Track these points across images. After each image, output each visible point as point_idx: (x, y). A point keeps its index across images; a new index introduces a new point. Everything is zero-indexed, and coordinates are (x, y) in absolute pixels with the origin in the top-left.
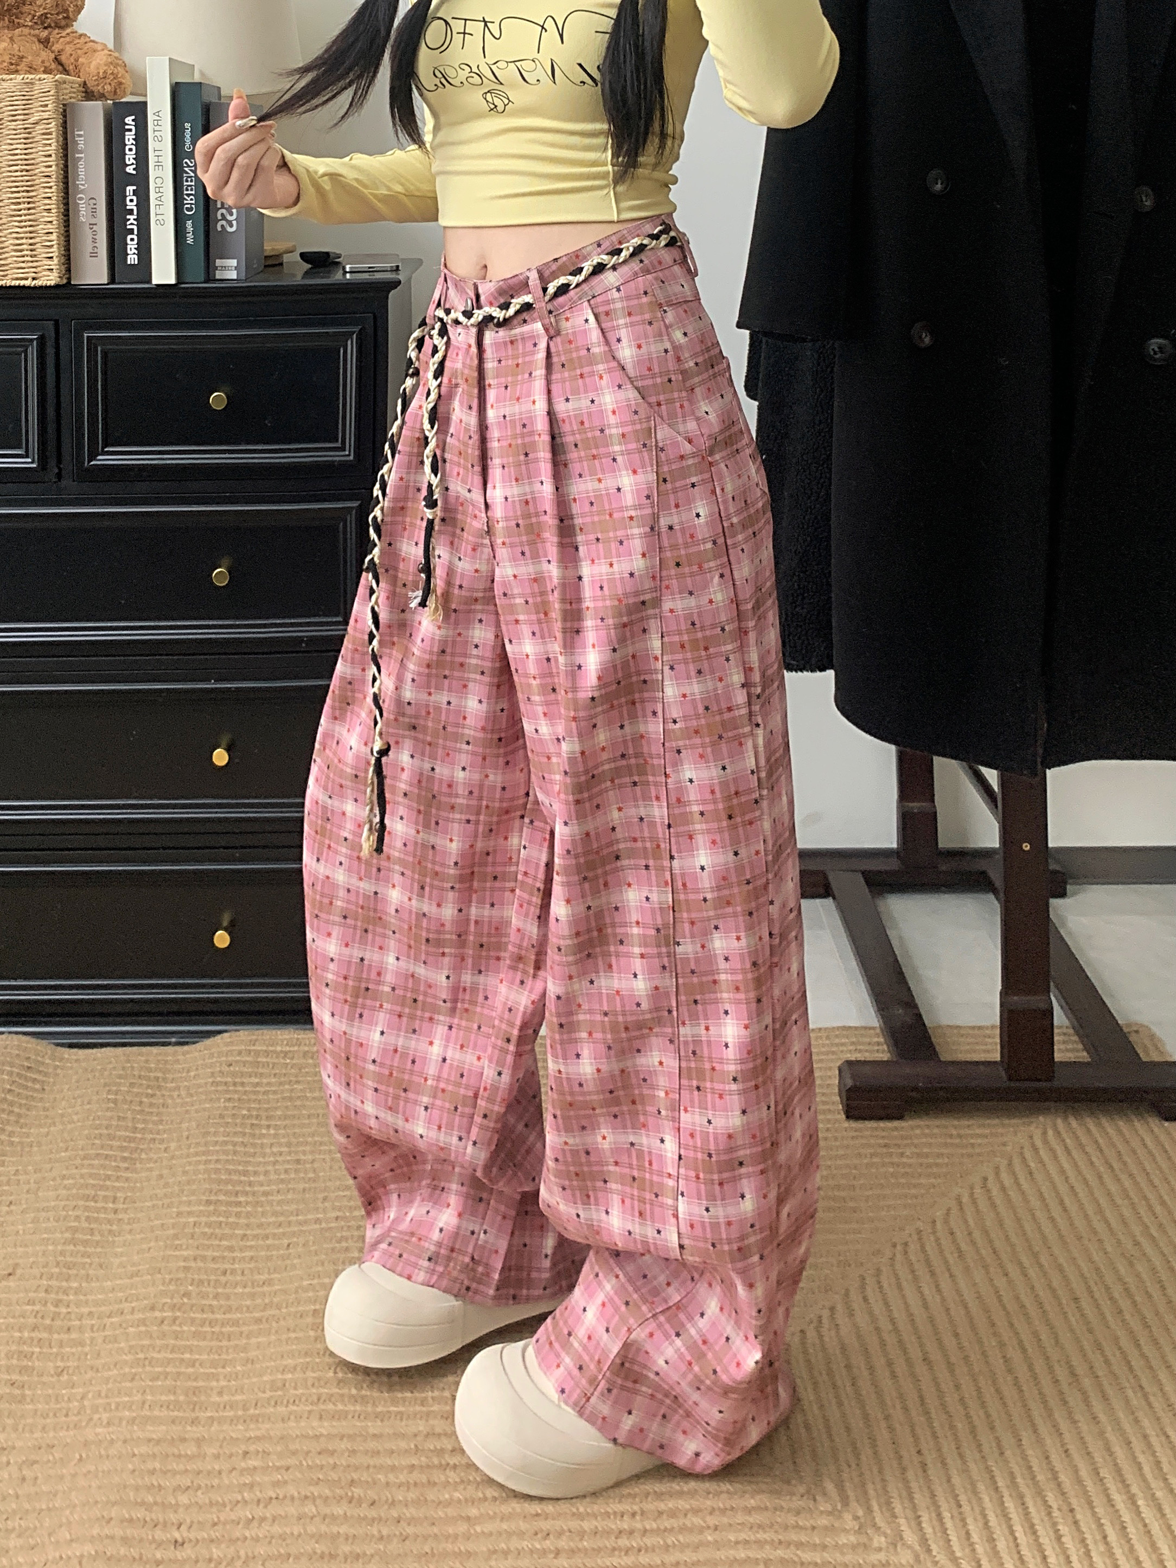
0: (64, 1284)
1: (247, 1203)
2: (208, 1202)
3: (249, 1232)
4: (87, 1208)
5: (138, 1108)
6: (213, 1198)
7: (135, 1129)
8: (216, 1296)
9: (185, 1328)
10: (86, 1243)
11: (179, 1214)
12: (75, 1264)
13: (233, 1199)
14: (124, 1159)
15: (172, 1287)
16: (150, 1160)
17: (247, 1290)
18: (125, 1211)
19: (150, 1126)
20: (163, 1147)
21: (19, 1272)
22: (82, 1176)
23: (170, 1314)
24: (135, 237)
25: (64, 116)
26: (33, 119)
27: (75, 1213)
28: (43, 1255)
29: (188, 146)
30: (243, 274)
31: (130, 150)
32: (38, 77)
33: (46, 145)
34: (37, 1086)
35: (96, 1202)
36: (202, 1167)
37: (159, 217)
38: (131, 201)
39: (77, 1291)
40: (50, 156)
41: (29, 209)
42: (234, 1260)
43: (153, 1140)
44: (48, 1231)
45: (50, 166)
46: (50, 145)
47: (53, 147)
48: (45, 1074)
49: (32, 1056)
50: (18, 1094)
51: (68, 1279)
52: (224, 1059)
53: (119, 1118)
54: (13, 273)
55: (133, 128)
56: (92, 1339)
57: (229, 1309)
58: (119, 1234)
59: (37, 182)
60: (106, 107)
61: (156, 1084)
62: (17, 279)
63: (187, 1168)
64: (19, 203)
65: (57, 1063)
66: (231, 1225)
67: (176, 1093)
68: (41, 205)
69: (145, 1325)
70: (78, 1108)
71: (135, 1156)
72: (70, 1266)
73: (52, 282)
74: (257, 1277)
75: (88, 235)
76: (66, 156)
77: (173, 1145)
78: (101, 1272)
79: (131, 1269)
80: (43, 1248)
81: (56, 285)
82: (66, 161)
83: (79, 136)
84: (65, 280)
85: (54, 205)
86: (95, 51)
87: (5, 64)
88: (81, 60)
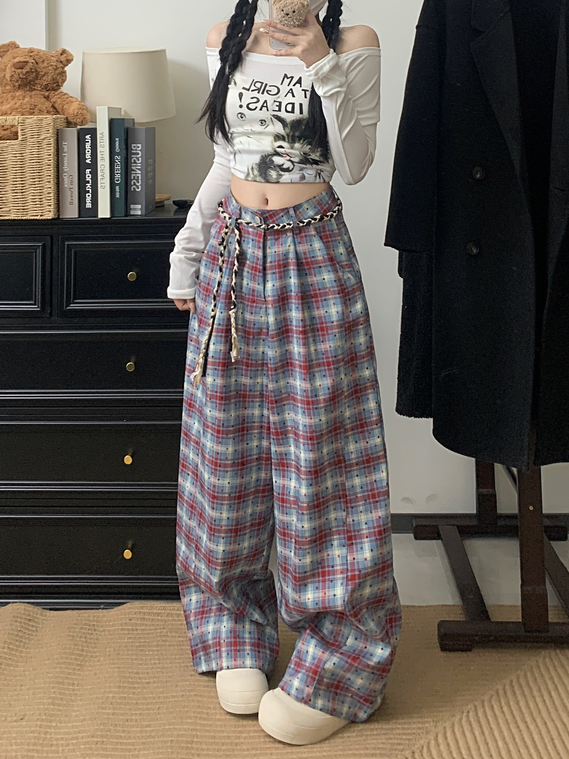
0: (49, 724)
1: (139, 688)
2: (119, 687)
3: (139, 702)
4: (59, 688)
5: (84, 640)
6: (121, 685)
7: (83, 651)
8: (123, 731)
9: (108, 746)
10: (59, 705)
11: (105, 692)
12: (54, 714)
13: (131, 685)
14: (78, 665)
15: (102, 727)
16: (90, 666)
17: (139, 729)
18: (79, 690)
19: (91, 649)
20: (96, 659)
21: (26, 718)
22: (57, 673)
23: (100, 740)
24: (90, 194)
25: (58, 135)
26: (42, 137)
27: (54, 690)
28: (38, 710)
29: (117, 149)
30: (144, 212)
31: (88, 151)
32: (45, 116)
33: (49, 150)
34: (34, 629)
35: (63, 685)
36: (116, 670)
37: (102, 185)
38: (89, 176)
39: (55, 727)
40: (50, 155)
41: (39, 181)
42: (132, 714)
43: (92, 656)
44: (40, 698)
45: (50, 160)
46: (50, 150)
47: (52, 151)
48: (38, 623)
49: (31, 614)
50: (25, 633)
51: (51, 722)
52: (127, 616)
53: (75, 644)
54: (31, 213)
55: (90, 141)
56: (63, 750)
57: (130, 738)
58: (75, 701)
59: (44, 168)
60: (77, 130)
61: (93, 628)
62: (33, 216)
63: (109, 670)
64: (34, 179)
65: (44, 618)
66: (130, 698)
67: (104, 633)
68: (46, 179)
69: (89, 744)
70: (54, 639)
71: (83, 663)
72: (51, 716)
73: (50, 218)
74: (143, 723)
75: (68, 193)
76: (58, 154)
77: (102, 659)
78: (66, 719)
79: (81, 718)
80: (38, 707)
81: (52, 219)
82: (58, 157)
83: (65, 145)
84: (57, 216)
85: (52, 179)
86: (72, 102)
87: (28, 109)
88: (65, 107)
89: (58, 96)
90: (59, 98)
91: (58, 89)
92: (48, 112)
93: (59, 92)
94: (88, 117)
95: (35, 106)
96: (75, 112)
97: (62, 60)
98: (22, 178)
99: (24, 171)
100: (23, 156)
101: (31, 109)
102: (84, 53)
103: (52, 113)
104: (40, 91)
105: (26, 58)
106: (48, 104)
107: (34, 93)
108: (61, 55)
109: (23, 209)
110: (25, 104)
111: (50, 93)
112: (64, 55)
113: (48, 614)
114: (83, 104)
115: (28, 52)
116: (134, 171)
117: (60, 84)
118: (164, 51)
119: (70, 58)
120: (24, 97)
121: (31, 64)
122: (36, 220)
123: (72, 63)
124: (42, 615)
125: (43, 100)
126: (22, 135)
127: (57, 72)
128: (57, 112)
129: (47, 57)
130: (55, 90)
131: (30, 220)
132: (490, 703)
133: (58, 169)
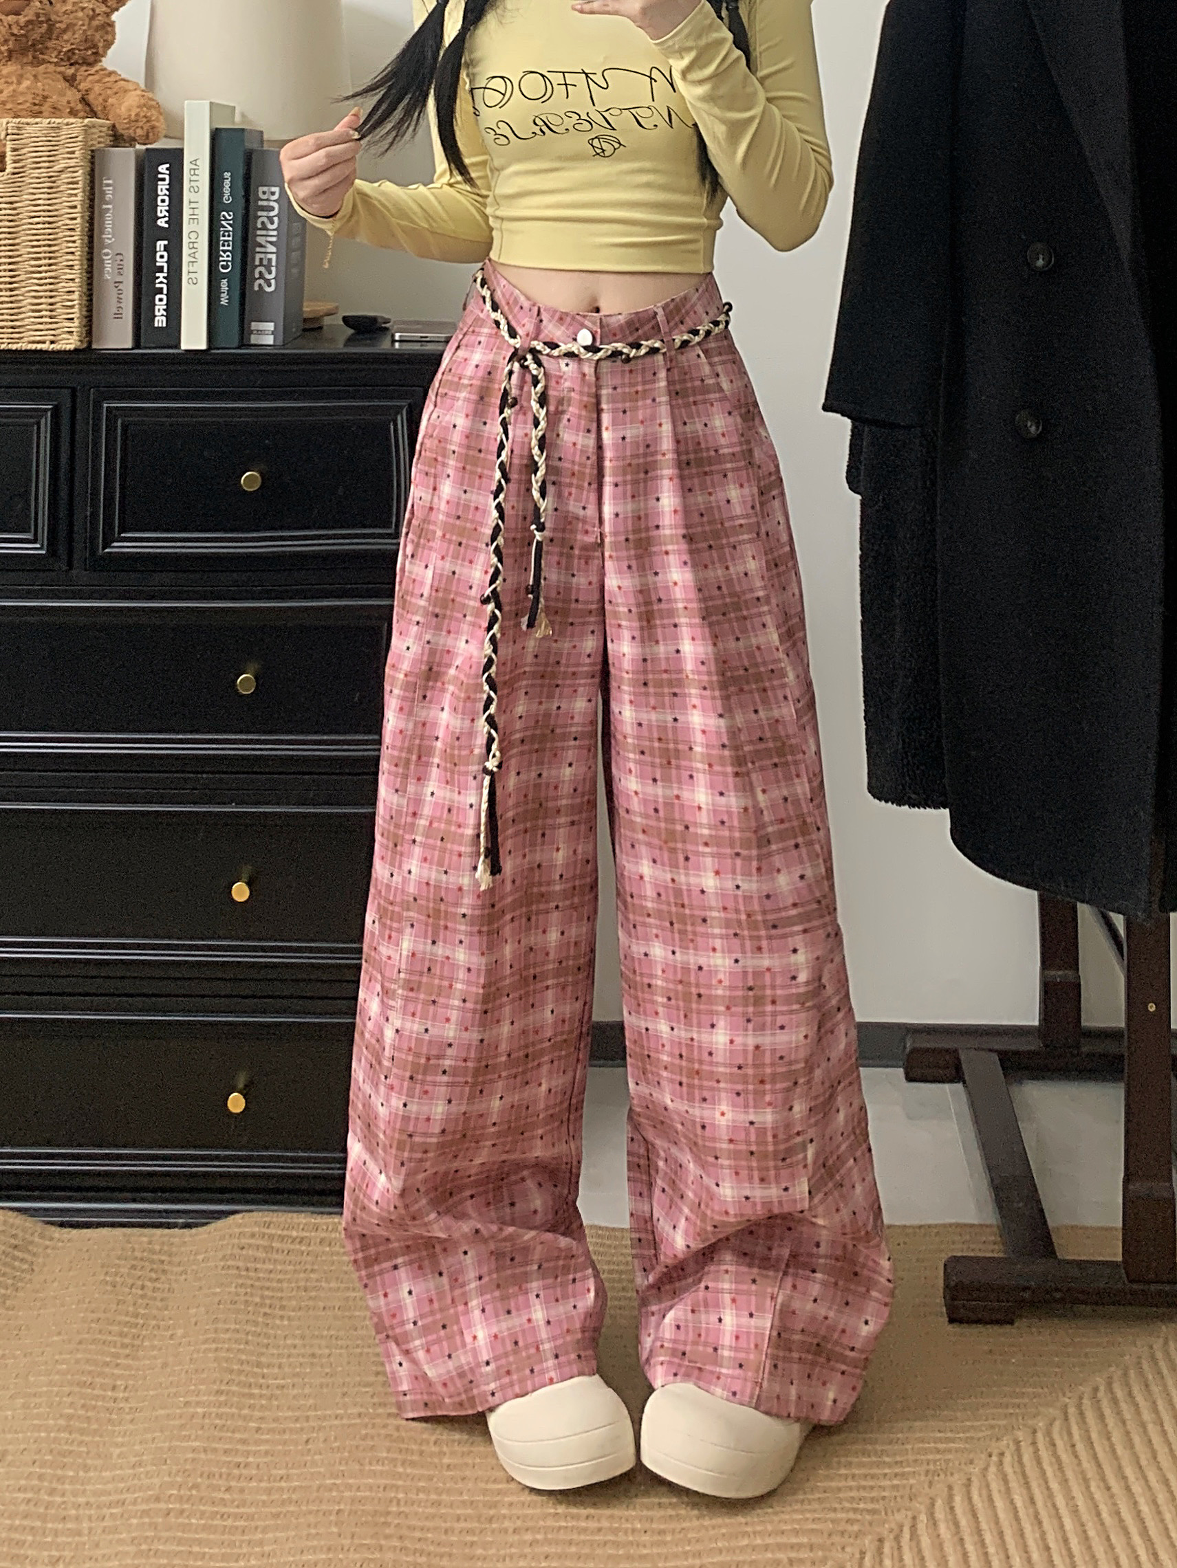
0: (59, 1472)
1: (261, 1396)
2: (219, 1392)
3: (263, 1426)
4: (82, 1396)
5: (140, 1292)
6: (224, 1388)
7: (136, 1315)
8: (228, 1489)
9: (193, 1521)
11: (187, 1404)
12: (71, 1452)
13: (246, 1391)
15: (179, 1479)
16: (153, 1347)
17: (263, 1485)
18: (126, 1400)
19: (155, 1312)
20: (168, 1334)
21: (9, 1457)
22: (77, 1361)
23: (178, 1506)
24: (165, 297)
25: (92, 163)
26: (57, 167)
27: (69, 1400)
28: (36, 1441)
29: (227, 198)
30: (281, 338)
31: (163, 201)
32: (66, 121)
33: (71, 195)
34: (26, 1266)
35: (93, 1389)
36: (212, 1355)
37: (192, 275)
38: (162, 257)
39: (73, 1480)
40: (75, 207)
41: (50, 265)
42: (248, 1453)
43: (157, 1327)
44: (38, 1416)
45: (75, 219)
46: (76, 195)
47: (79, 198)
48: (34, 1254)
49: (20, 1234)
51: (63, 1467)
52: (236, 1241)
53: (118, 1302)
54: (29, 336)
55: (167, 177)
56: (90, 1529)
57: (243, 1504)
58: (120, 1423)
59: (60, 235)
60: (138, 154)
61: (162, 1265)
62: (34, 342)
63: (195, 1356)
64: (39, 259)
65: (47, 1243)
66: (245, 1418)
67: (184, 1277)
68: (64, 260)
69: (149, 1516)
70: (71, 1289)
71: (137, 1342)
72: (63, 1454)
73: (72, 347)
74: (274, 1472)
75: (113, 292)
76: (92, 207)
77: (180, 1332)
78: (99, 1462)
79: (133, 1460)
80: (36, 1435)
81: (76, 350)
82: (92, 213)
83: (108, 185)
84: (85, 345)
85: (77, 261)
86: (126, 91)
87: (28, 104)
88: (110, 100)
89: (97, 77)
90: (98, 81)
91: (97, 61)
92: (73, 113)
93: (97, 68)
94: (161, 125)
95: (45, 97)
96: (133, 114)
98: (10, 257)
99: (17, 241)
100: (15, 209)
101: (35, 104)
103: (82, 114)
104: (56, 64)
106: (72, 95)
107: (42, 68)
109: (12, 327)
110: (22, 93)
111: (77, 70)
113: (60, 1234)
114: (150, 95)
116: (261, 246)
117: (101, 51)
120: (20, 78)
121: (37, 4)
122: (41, 351)
124: (42, 1237)
125: (62, 85)
126: (15, 162)
127: (95, 23)
128: (94, 114)
130: (90, 65)
131: (27, 351)
132: (1048, 1433)
133: (91, 237)
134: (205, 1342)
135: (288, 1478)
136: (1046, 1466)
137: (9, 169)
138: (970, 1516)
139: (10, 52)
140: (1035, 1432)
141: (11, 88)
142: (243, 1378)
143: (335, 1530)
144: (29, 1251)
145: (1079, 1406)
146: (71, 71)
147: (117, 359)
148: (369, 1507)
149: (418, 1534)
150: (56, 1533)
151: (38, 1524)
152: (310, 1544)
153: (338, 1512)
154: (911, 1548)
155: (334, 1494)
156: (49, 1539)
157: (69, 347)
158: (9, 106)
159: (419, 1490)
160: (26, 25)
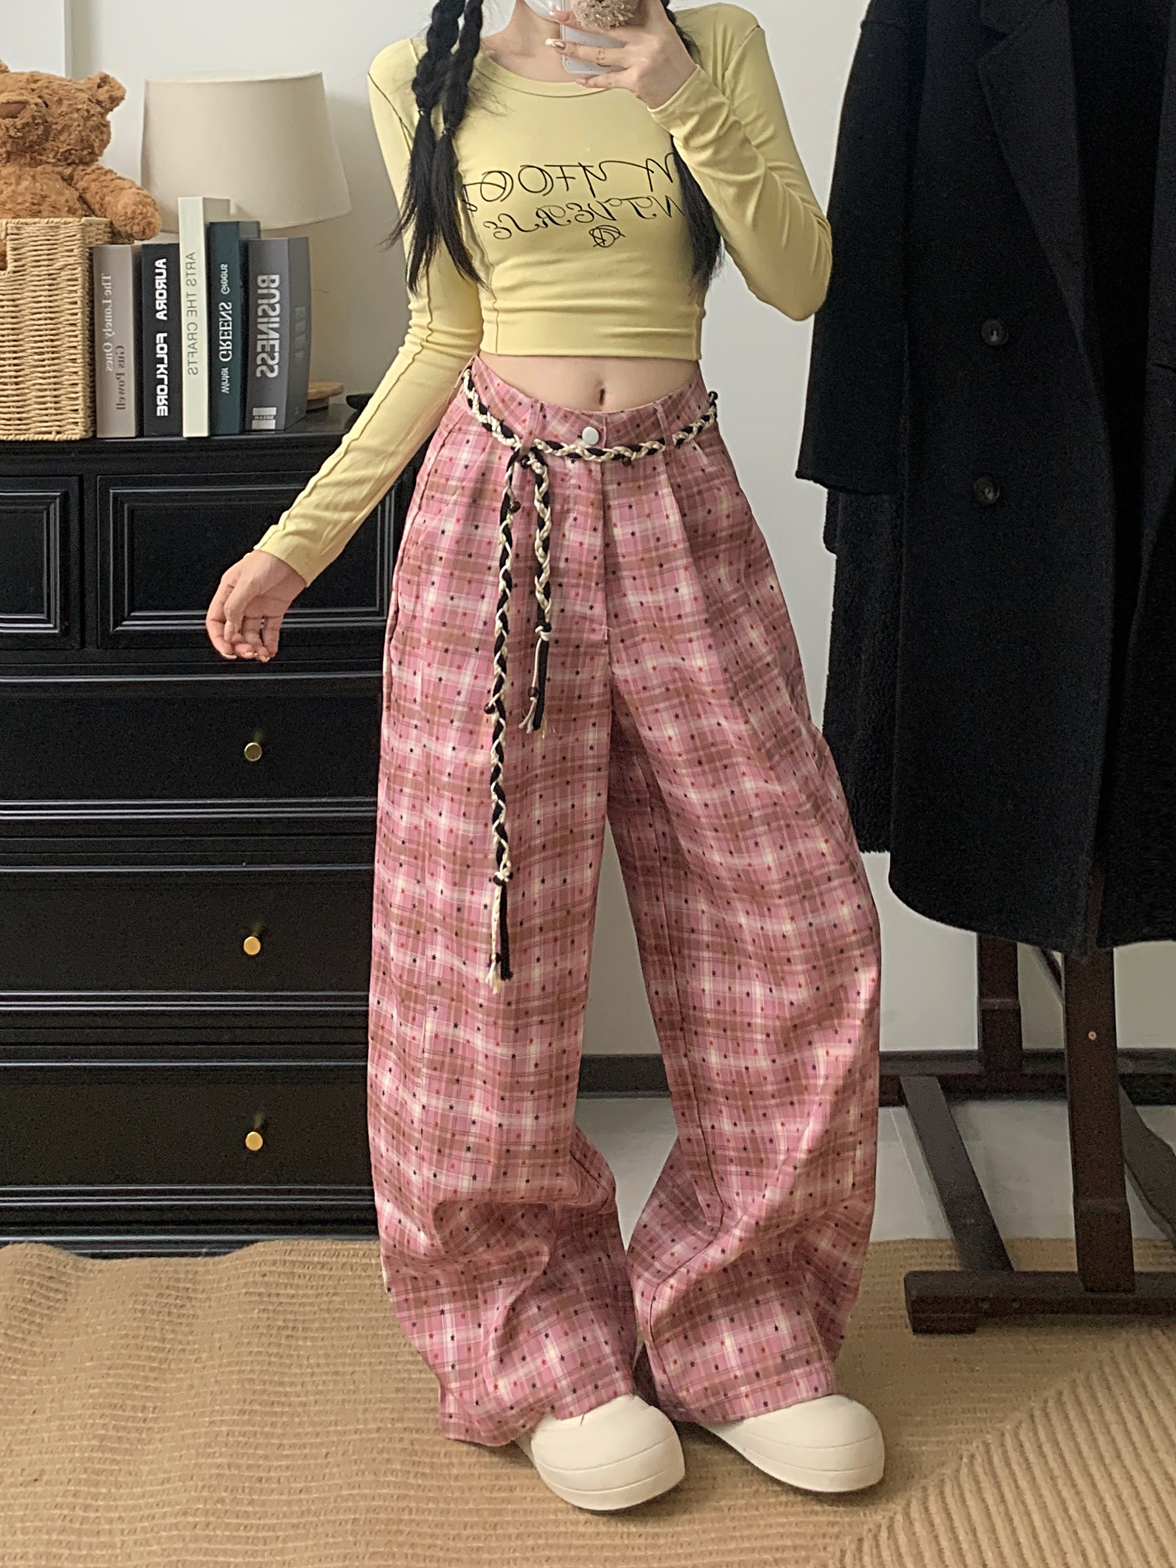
0: (93, 1490)
1: (283, 1413)
2: (242, 1412)
3: (285, 1442)
4: (114, 1417)
5: (167, 1319)
6: (247, 1407)
7: (164, 1340)
8: (251, 1502)
9: (219, 1533)
10: (114, 1451)
11: (211, 1423)
12: (104, 1470)
13: (268, 1409)
14: (152, 1369)
15: (205, 1493)
16: (180, 1370)
17: (284, 1497)
18: (155, 1420)
19: (180, 1337)
20: (193, 1357)
21: (45, 1478)
22: (109, 1384)
23: (203, 1519)
24: (166, 388)
25: (91, 260)
26: (58, 265)
27: (102, 1421)
28: (70, 1462)
29: (224, 289)
30: (282, 423)
31: (161, 295)
32: (63, 220)
33: (71, 292)
34: (60, 1296)
35: (124, 1411)
36: (235, 1377)
37: (192, 365)
38: (162, 349)
39: (106, 1497)
40: (76, 303)
41: (52, 359)
42: (269, 1468)
43: (184, 1350)
44: (74, 1437)
45: (76, 314)
46: (75, 291)
47: (79, 294)
48: (68, 1285)
49: (55, 1267)
50: (40, 1304)
51: (97, 1485)
52: (257, 1269)
53: (147, 1328)
54: (36, 427)
55: (164, 272)
56: (123, 1542)
57: (265, 1515)
58: (149, 1443)
59: (62, 330)
60: (135, 250)
61: (186, 1295)
62: (40, 433)
63: (219, 1378)
64: (43, 353)
65: (80, 1274)
66: (267, 1435)
67: (207, 1304)
68: (66, 354)
69: (177, 1529)
70: (102, 1318)
71: (165, 1366)
72: (98, 1473)
73: (77, 437)
74: (294, 1485)
75: (115, 385)
76: (92, 302)
77: (204, 1355)
78: (130, 1479)
79: (161, 1476)
80: (70, 1455)
81: (81, 440)
82: (92, 307)
83: (107, 281)
84: (90, 434)
85: (79, 353)
86: (122, 189)
87: (27, 204)
88: (107, 198)
89: (93, 176)
90: (94, 180)
91: (92, 161)
92: (72, 212)
93: (93, 167)
94: (157, 220)
95: (43, 197)
96: (129, 212)
97: (101, 98)
98: (15, 352)
99: (21, 337)
100: (16, 306)
101: (34, 204)
102: (147, 84)
103: (80, 212)
104: (54, 165)
105: (22, 94)
106: (70, 194)
107: (40, 169)
108: (99, 86)
109: (19, 419)
110: (21, 194)
111: (74, 170)
112: (106, 88)
113: (89, 1267)
114: (145, 192)
115: (28, 81)
116: (263, 333)
117: (97, 150)
118: (318, 77)
119: (117, 93)
120: (19, 179)
121: (33, 106)
122: (47, 442)
123: (123, 104)
124: (75, 1268)
125: (59, 184)
126: (16, 261)
127: (90, 123)
128: (90, 211)
129: (69, 91)
130: (87, 164)
131: (33, 442)
132: (1016, 1436)
133: (92, 332)
134: (229, 1364)
135: (307, 1490)
136: (1015, 1467)
137: (11, 266)
138: (943, 1516)
139: (9, 153)
140: (1003, 1435)
141: (10, 189)
142: (265, 1397)
143: (351, 1539)
144: (62, 1282)
145: (1044, 1410)
146: (68, 171)
147: (121, 448)
148: (382, 1516)
149: (429, 1541)
150: (90, 1546)
151: (73, 1538)
152: (327, 1552)
153: (354, 1520)
154: (889, 1547)
155: (350, 1504)
156: (84, 1552)
157: (74, 437)
158: (8, 206)
159: (429, 1499)
160: (23, 128)
